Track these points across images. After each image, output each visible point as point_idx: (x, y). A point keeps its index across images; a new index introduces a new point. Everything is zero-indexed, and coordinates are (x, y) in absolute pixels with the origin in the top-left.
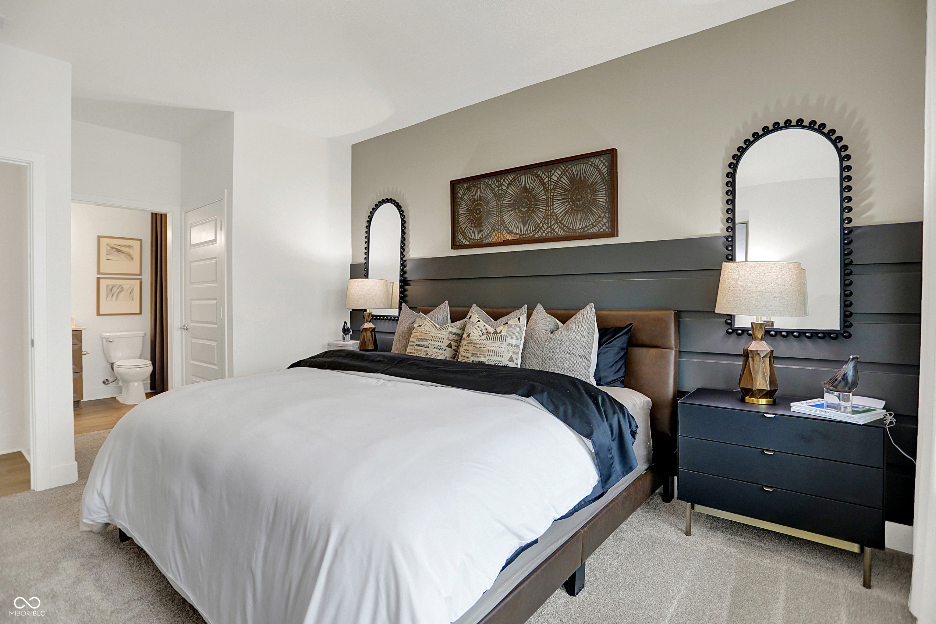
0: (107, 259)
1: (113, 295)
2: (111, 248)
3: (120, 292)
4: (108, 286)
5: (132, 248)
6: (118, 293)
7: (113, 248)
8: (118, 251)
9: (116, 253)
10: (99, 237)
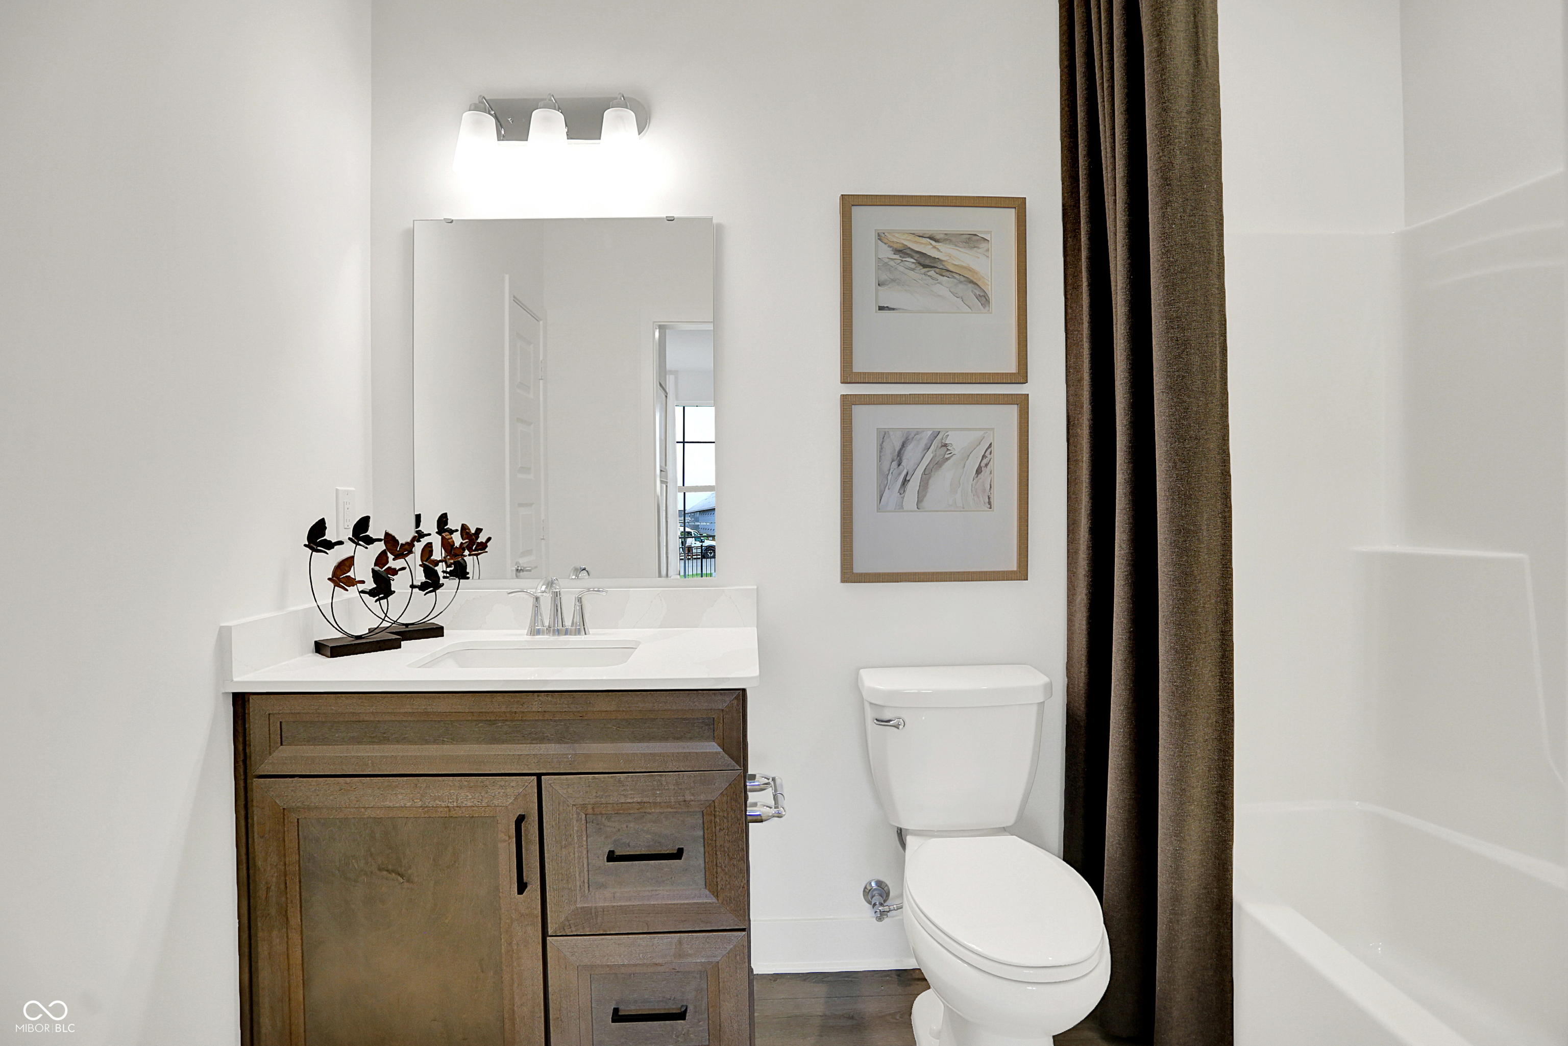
0: (881, 308)
1: (905, 482)
2: (898, 251)
3: (937, 464)
4: (883, 436)
5: (984, 245)
6: (927, 475)
7: (903, 252)
8: (927, 263)
9: (918, 274)
10: (849, 203)
